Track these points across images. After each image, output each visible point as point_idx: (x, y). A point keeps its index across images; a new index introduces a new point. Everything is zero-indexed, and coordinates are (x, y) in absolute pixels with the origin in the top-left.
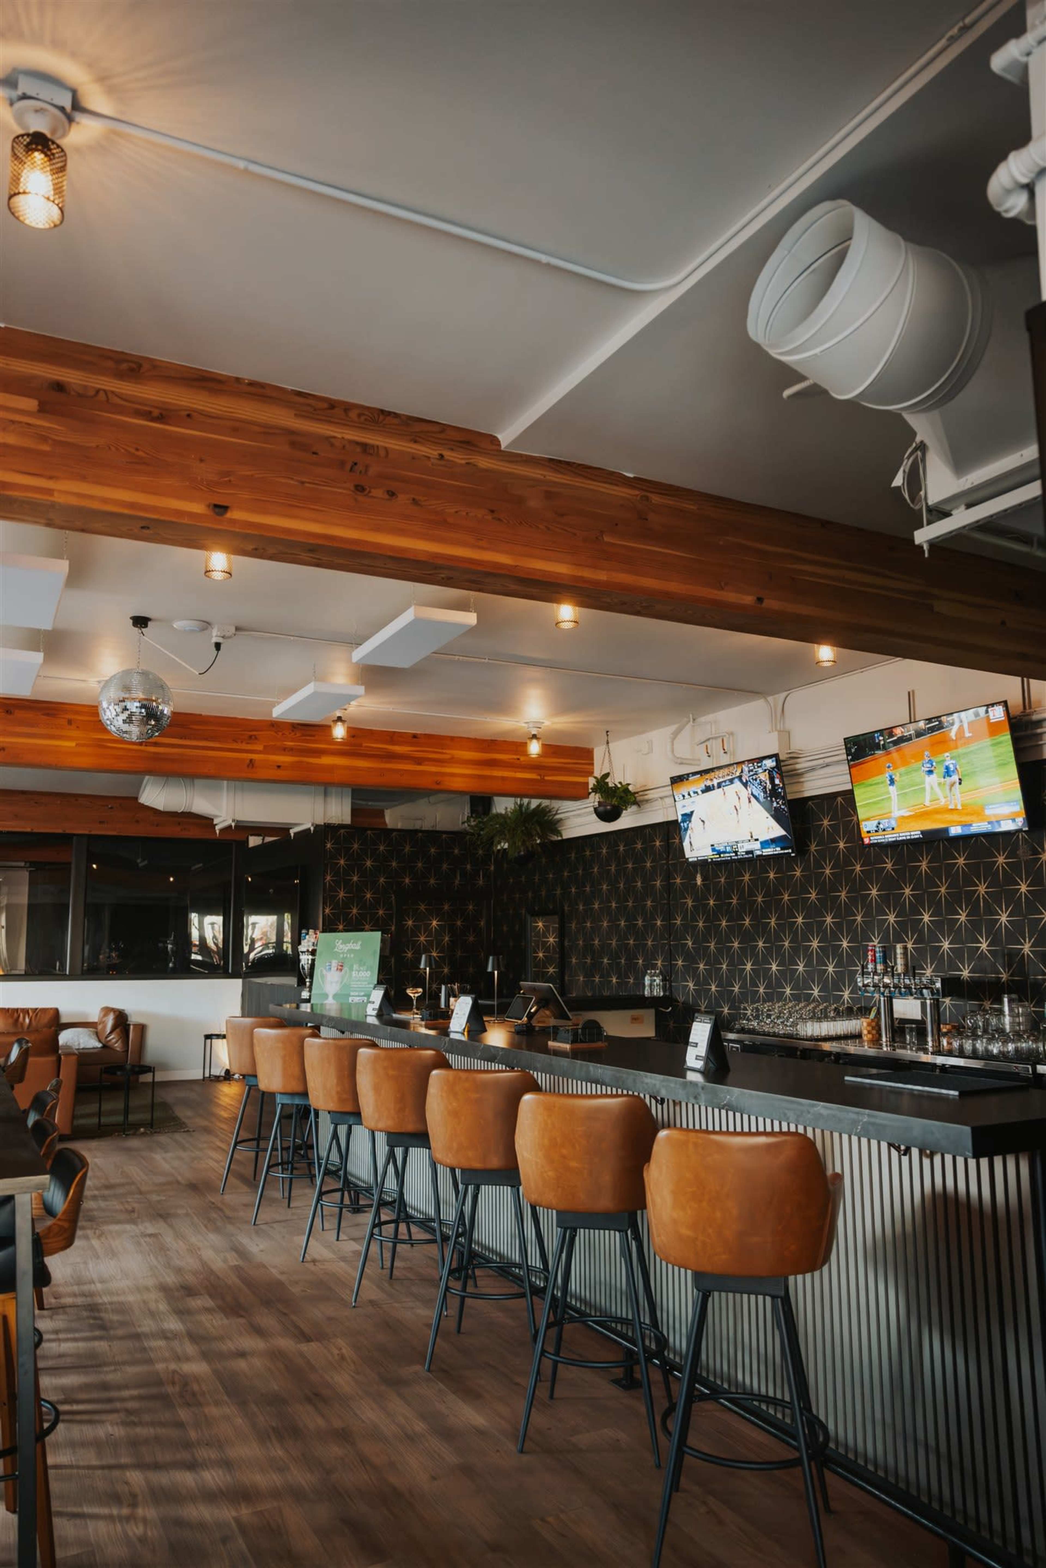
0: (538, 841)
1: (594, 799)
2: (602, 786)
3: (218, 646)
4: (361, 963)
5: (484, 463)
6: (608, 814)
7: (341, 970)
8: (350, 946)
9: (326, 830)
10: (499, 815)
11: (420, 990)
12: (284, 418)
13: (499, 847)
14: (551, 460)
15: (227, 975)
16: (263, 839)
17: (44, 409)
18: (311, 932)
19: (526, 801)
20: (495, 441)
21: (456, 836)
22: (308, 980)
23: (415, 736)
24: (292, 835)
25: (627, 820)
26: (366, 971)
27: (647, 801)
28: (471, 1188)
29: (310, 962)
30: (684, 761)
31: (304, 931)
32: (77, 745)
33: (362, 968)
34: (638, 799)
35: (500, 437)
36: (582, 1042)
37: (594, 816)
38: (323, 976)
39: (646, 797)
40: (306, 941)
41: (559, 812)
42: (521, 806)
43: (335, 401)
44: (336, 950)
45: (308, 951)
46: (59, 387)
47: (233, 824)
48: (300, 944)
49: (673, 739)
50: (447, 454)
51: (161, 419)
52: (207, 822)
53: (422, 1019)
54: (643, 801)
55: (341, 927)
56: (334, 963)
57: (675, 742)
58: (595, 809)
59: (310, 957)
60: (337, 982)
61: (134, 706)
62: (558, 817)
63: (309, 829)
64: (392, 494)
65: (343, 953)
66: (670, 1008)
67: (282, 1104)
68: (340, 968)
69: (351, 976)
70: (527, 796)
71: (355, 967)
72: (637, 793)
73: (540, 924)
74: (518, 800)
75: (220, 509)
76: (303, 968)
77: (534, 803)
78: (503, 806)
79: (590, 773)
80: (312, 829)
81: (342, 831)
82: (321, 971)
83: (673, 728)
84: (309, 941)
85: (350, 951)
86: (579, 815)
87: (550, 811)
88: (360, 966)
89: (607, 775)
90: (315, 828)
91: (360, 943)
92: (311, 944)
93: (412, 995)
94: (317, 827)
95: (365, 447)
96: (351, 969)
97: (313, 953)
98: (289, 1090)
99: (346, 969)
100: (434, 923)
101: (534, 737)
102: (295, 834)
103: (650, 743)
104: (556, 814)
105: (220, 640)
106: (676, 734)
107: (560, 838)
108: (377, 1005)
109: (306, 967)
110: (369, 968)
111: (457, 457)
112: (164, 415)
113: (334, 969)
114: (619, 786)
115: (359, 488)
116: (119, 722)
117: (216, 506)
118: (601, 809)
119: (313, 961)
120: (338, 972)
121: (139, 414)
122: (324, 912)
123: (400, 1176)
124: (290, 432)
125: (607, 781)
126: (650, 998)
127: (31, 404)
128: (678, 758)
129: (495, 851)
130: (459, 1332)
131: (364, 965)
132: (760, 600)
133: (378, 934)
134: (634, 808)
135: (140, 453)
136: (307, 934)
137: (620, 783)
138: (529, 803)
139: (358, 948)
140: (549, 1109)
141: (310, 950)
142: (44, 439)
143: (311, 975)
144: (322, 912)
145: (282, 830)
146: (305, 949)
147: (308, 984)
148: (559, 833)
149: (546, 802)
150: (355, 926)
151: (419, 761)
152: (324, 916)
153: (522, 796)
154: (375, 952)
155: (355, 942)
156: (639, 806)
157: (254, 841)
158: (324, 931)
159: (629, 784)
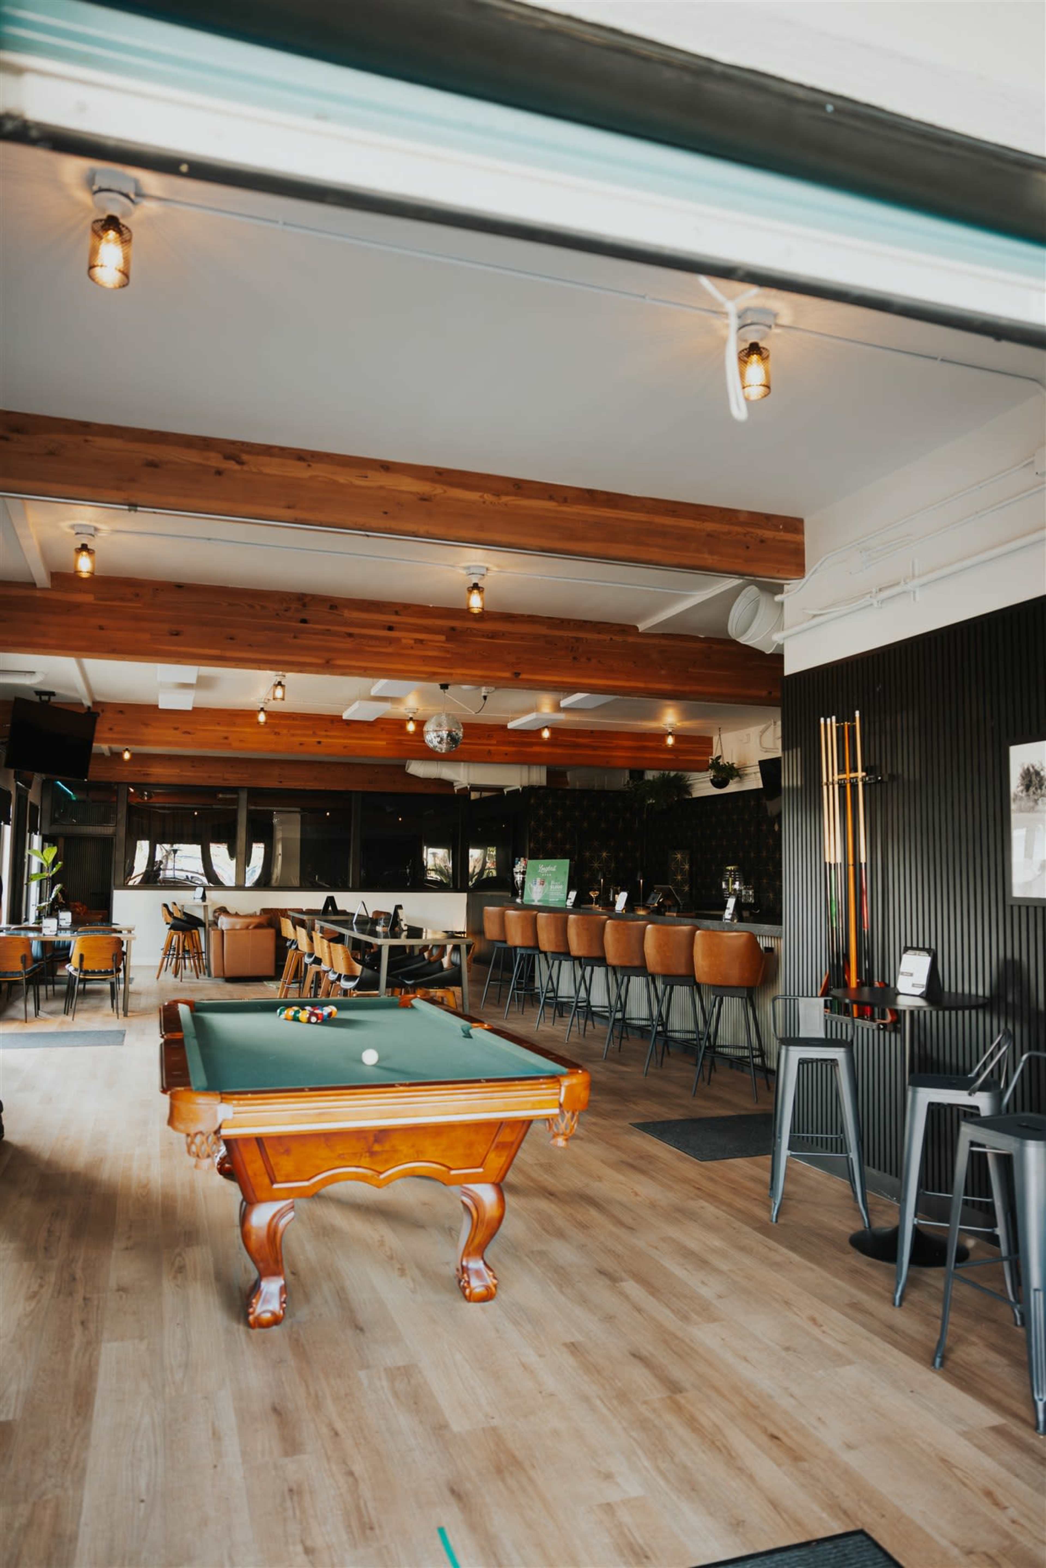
0: (676, 799)
1: (711, 774)
2: (716, 765)
3: (485, 698)
4: (556, 880)
5: (631, 639)
6: (719, 783)
7: (543, 884)
8: (549, 868)
9: (529, 790)
10: (649, 781)
11: (597, 892)
12: (543, 630)
13: (649, 802)
14: (663, 634)
15: (456, 890)
16: (481, 794)
17: (448, 640)
18: (522, 859)
19: (667, 772)
20: (637, 628)
21: (619, 793)
22: (520, 891)
23: (592, 732)
24: (505, 793)
25: (733, 787)
26: (560, 885)
27: (746, 775)
28: (626, 979)
29: (521, 879)
30: (768, 750)
31: (517, 859)
32: (387, 743)
33: (557, 883)
34: (740, 773)
35: (638, 626)
36: (682, 912)
37: (710, 784)
38: (531, 889)
39: (746, 772)
40: (518, 865)
41: (690, 779)
42: (664, 775)
43: (563, 619)
44: (539, 871)
45: (520, 872)
46: (453, 629)
47: (469, 787)
48: (514, 867)
49: (761, 736)
50: (614, 638)
51: (492, 638)
52: (450, 784)
53: (600, 906)
54: (743, 775)
55: (541, 856)
56: (538, 880)
57: (763, 738)
58: (712, 781)
59: (522, 876)
60: (540, 892)
61: (444, 734)
62: (689, 782)
63: (519, 789)
64: (589, 659)
65: (544, 873)
66: (758, 911)
67: (521, 954)
68: (542, 883)
69: (549, 888)
70: (667, 770)
71: (552, 882)
72: (739, 769)
73: (679, 856)
74: (662, 772)
75: (517, 674)
76: (517, 883)
77: (672, 774)
78: (650, 775)
79: (711, 754)
80: (521, 789)
81: (541, 791)
82: (530, 885)
83: (761, 727)
84: (520, 865)
85: (548, 872)
86: (702, 782)
87: (684, 778)
88: (556, 881)
89: (719, 757)
90: (523, 789)
91: (555, 867)
92: (522, 867)
93: (593, 895)
94: (524, 788)
95: (578, 639)
96: (550, 883)
97: (524, 873)
98: (525, 945)
99: (546, 883)
100: (604, 854)
101: (670, 734)
102: (507, 792)
103: (748, 735)
104: (688, 780)
105: (486, 694)
106: (763, 732)
107: (690, 797)
108: (573, 900)
109: (519, 882)
110: (562, 883)
111: (618, 638)
112: (493, 635)
113: (538, 883)
114: (727, 765)
115: (575, 658)
116: (435, 742)
117: (515, 673)
118: (716, 780)
119: (523, 878)
120: (541, 886)
121: (483, 636)
122: (529, 846)
123: (588, 991)
124: (545, 636)
125: (719, 761)
126: (745, 903)
127: (443, 638)
128: (764, 748)
129: (646, 805)
130: (620, 1051)
131: (558, 881)
132: (770, 693)
133: (567, 861)
134: (737, 779)
135: (484, 654)
136: (519, 860)
137: (728, 763)
138: (669, 773)
139: (554, 870)
140: (658, 931)
141: (522, 871)
142: (448, 652)
143: (523, 888)
144: (529, 845)
145: (500, 789)
146: (518, 871)
147: (520, 894)
148: (690, 794)
149: (680, 773)
150: (550, 855)
151: (595, 748)
152: (530, 850)
153: (664, 770)
154: (565, 873)
155: (552, 866)
156: (741, 778)
157: (474, 795)
158: (530, 859)
159: (733, 764)
